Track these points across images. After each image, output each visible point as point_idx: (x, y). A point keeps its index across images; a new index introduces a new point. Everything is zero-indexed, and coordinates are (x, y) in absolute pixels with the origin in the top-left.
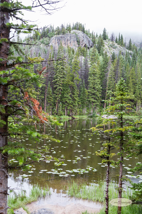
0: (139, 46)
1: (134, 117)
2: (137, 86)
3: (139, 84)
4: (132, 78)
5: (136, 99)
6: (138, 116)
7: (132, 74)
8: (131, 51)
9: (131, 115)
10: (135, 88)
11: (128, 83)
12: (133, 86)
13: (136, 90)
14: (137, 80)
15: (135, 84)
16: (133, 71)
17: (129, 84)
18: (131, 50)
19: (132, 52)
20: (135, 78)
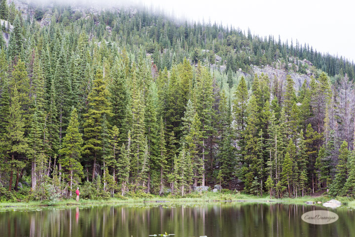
0: (25, 11)
1: (27, 205)
2: (35, 114)
3: (39, 108)
4: (19, 91)
5: (32, 151)
6: (39, 203)
7: (20, 78)
8: (6, 22)
9: (15, 199)
10: (27, 119)
11: (5, 105)
12: (23, 114)
13: (33, 125)
14: (34, 97)
15: (27, 107)
16: (21, 70)
17: (10, 108)
18: (6, 19)
19: (9, 26)
20: (28, 90)
